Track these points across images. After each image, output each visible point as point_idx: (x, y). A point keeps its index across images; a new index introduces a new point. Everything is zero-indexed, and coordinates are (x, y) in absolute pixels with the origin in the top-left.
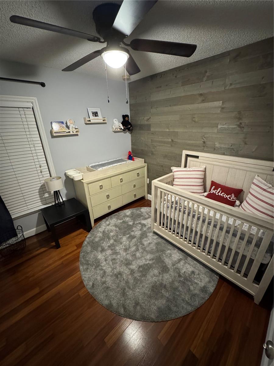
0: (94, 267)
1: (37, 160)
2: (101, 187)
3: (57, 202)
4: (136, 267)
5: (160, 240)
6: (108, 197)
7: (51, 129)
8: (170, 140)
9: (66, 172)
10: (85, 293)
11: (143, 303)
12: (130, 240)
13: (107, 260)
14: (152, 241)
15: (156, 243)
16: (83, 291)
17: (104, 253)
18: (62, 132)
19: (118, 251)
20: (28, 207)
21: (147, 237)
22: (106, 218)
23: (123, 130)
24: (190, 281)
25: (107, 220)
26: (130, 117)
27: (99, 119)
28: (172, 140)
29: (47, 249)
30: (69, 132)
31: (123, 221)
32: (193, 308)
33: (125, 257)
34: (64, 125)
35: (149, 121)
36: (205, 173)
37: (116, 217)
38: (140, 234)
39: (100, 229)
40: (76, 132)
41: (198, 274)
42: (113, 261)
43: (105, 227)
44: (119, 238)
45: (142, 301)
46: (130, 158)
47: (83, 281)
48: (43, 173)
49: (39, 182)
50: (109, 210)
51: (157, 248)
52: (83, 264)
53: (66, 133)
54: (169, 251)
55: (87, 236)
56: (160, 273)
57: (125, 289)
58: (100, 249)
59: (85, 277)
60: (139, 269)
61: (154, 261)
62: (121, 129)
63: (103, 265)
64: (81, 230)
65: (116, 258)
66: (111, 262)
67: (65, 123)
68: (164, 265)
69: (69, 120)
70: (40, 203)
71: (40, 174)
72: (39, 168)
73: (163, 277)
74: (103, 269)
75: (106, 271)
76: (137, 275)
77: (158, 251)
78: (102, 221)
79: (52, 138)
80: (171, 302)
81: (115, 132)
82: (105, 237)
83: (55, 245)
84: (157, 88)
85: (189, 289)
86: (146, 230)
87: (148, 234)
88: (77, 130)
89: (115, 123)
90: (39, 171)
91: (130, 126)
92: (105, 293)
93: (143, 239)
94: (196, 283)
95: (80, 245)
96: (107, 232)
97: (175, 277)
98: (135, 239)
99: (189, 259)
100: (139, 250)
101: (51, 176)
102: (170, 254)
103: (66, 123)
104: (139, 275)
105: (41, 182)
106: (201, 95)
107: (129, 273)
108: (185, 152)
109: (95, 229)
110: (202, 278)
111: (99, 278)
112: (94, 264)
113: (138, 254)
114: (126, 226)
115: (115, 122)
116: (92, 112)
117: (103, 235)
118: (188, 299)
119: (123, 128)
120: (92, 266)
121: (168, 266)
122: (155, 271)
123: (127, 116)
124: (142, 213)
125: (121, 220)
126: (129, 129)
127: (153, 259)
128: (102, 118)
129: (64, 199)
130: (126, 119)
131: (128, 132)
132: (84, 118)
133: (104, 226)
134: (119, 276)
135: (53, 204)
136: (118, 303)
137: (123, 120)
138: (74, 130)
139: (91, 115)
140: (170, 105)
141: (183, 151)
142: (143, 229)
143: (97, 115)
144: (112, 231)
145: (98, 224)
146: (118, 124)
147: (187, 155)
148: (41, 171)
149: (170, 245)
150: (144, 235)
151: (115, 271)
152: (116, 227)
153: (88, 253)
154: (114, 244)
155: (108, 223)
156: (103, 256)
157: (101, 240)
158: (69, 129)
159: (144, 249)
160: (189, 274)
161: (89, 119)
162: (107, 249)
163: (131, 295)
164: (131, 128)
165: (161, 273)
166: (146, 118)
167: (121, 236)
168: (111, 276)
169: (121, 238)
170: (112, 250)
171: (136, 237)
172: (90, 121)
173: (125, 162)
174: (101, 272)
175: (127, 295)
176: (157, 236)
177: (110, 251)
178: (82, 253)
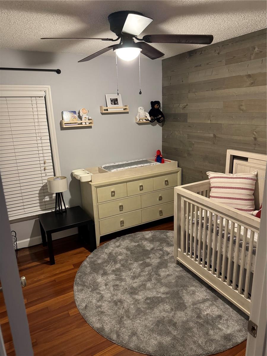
0: (91, 290)
1: (42, 155)
2: (113, 193)
3: (57, 209)
4: (143, 298)
5: (184, 273)
6: (121, 207)
7: (62, 120)
8: (212, 135)
9: (73, 171)
10: (75, 313)
11: (141, 334)
12: (142, 268)
13: (108, 285)
14: (173, 273)
15: (177, 277)
16: (73, 311)
17: (106, 277)
18: (73, 123)
19: (123, 278)
20: (25, 210)
21: (166, 267)
22: (117, 238)
23: (150, 121)
24: (210, 325)
25: (118, 240)
26: (163, 104)
27: (119, 108)
28: (214, 135)
29: (39, 263)
30: (81, 124)
31: (138, 244)
32: (205, 352)
33: (131, 285)
34: (76, 115)
35: (185, 109)
36: (256, 183)
37: (131, 238)
38: (158, 263)
39: (107, 249)
40: (89, 124)
41: (227, 320)
42: (116, 287)
43: (112, 249)
44: (128, 263)
45: (141, 332)
46: (159, 159)
47: (75, 302)
48: (46, 171)
49: (41, 182)
50: (121, 226)
51: (176, 281)
52: (78, 284)
53: (77, 124)
54: (193, 288)
55: (88, 256)
56: (172, 309)
57: (123, 317)
58: (101, 272)
59: (78, 298)
60: (145, 300)
61: (168, 295)
62: (148, 120)
63: (101, 289)
64: (82, 249)
65: (120, 284)
66: (112, 288)
67: (77, 112)
68: (182, 302)
69: (82, 110)
70: (39, 207)
71: (43, 172)
72: (43, 165)
73: (175, 314)
74: (100, 293)
75: (104, 296)
76: (142, 306)
77: (177, 286)
78: (110, 241)
79: (61, 130)
80: (177, 340)
81: (139, 124)
82: (110, 260)
83: (49, 260)
84: (196, 67)
85: (207, 333)
86: (168, 259)
87: (169, 265)
88: (91, 121)
89: (139, 113)
90: (43, 168)
91: (160, 116)
92: (98, 317)
93: (161, 269)
94: (220, 329)
95: (78, 265)
96: (114, 255)
97: (192, 317)
98: (150, 268)
99: (220, 301)
100: (151, 280)
101: (55, 175)
102: (193, 291)
103: (79, 113)
104: (144, 306)
105: (44, 181)
106: (249, 76)
107: (132, 302)
108: (230, 152)
109: (100, 249)
110: (231, 325)
111: (94, 301)
112: (91, 287)
113: (149, 285)
114: (141, 250)
115: (139, 110)
116: (111, 99)
117: (108, 258)
118: (202, 343)
119: (150, 119)
120: (89, 288)
121: (187, 304)
122: (167, 306)
123: (158, 103)
124: (168, 238)
125: (136, 242)
126: (159, 121)
127: (167, 293)
128: (122, 106)
129: (67, 206)
130: (155, 106)
131: (158, 124)
132: (100, 106)
133: (112, 247)
134: (119, 303)
135: (53, 211)
136: (111, 329)
137: (151, 108)
138: (87, 121)
139: (109, 102)
140: (212, 89)
141: (228, 150)
142: (164, 258)
143: (116, 102)
144: (121, 254)
145: (105, 244)
146: (143, 114)
147: (234, 156)
148: (44, 168)
149: (197, 281)
150: (163, 264)
151: (115, 298)
152: (127, 250)
153: (86, 274)
154: (120, 269)
155: (118, 244)
156: (104, 280)
157: (105, 262)
158: (81, 120)
159: (159, 281)
160: (212, 317)
161: (106, 108)
162: (111, 273)
163: (129, 325)
164: (161, 119)
165: (174, 310)
166: (181, 106)
167: (132, 262)
168: (110, 302)
169: (131, 264)
170: (116, 275)
171: (151, 265)
172: (107, 110)
173: (148, 164)
174: (98, 296)
175: (123, 323)
176: (181, 269)
177: (114, 276)
178: (78, 273)
